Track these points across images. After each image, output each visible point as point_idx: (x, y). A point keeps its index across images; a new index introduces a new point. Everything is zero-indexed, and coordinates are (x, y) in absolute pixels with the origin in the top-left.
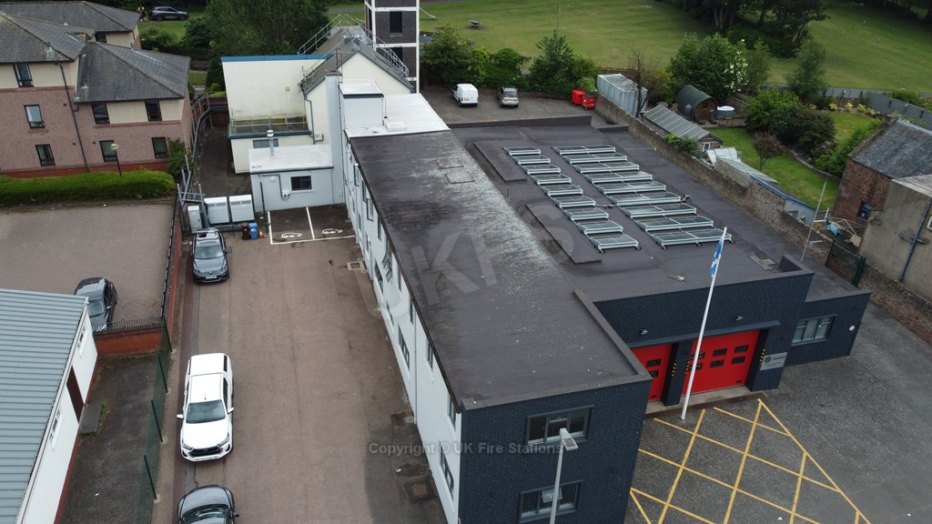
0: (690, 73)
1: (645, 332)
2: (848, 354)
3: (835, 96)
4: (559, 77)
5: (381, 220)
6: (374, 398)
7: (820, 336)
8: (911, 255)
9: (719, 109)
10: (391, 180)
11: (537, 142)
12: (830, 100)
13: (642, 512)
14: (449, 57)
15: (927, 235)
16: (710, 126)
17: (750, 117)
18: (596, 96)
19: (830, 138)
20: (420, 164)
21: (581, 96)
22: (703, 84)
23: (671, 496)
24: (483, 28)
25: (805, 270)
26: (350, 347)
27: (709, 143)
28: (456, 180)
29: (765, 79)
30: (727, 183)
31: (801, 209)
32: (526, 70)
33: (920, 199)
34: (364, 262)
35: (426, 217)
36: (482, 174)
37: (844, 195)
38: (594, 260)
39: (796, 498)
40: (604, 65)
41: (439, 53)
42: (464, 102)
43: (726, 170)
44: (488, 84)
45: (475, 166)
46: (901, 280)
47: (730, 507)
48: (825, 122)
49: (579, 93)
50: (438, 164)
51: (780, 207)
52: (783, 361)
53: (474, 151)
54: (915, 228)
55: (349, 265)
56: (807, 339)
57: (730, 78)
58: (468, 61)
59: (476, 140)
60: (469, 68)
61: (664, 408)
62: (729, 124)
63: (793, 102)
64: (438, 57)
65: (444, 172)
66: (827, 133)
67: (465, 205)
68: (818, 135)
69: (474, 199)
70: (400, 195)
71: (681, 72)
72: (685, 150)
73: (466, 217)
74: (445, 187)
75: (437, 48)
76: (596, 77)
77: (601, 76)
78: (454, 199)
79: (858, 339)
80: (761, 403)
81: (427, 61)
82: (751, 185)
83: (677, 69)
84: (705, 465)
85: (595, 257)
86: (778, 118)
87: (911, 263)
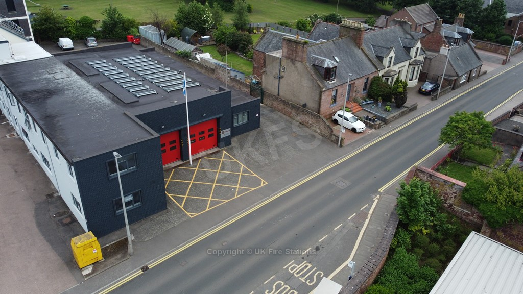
0: (186, 21)
1: (163, 127)
2: (259, 127)
3: (255, 26)
4: (118, 30)
5: (19, 101)
6: (34, 190)
7: (245, 121)
8: (279, 84)
9: (202, 37)
10: (21, 82)
11: (104, 58)
12: (253, 29)
13: (175, 202)
14: (50, 23)
15: (282, 74)
16: (200, 46)
17: (217, 39)
18: (139, 38)
19: (251, 44)
20: (37, 73)
21: (132, 38)
22: (193, 26)
23: (187, 193)
24: (71, 9)
25: (228, 90)
26: (16, 172)
27: (197, 52)
28: (59, 78)
29: (222, 21)
30: (206, 68)
31: (238, 74)
32: (98, 27)
33: (277, 59)
34: (17, 133)
35: (44, 96)
36: (74, 74)
37: (255, 65)
38: (135, 101)
39: (239, 181)
40: (141, 22)
41: (43, 22)
42: (65, 48)
43: (204, 62)
44: (78, 37)
45: (70, 70)
46: (278, 95)
47: (212, 191)
48: (247, 37)
49: (130, 37)
50: (48, 72)
51: (229, 75)
52: (230, 132)
53: (69, 65)
54: (278, 72)
55: (7, 136)
56: (240, 123)
57: (205, 22)
58: (63, 25)
59: (70, 60)
60: (65, 30)
61: (183, 163)
62: (208, 44)
63: (234, 30)
64: (44, 24)
65: (52, 75)
66: (249, 42)
67: (66, 87)
68: (245, 43)
69: (70, 84)
70: (28, 88)
71: (181, 21)
72: (186, 56)
73: (66, 93)
74: (54, 81)
75: (42, 20)
76: (138, 28)
77: (141, 27)
78: (59, 86)
79: (261, 120)
80: (224, 152)
81: (37, 27)
82: (216, 67)
83: (179, 20)
84: (202, 179)
85: (136, 99)
86: (228, 38)
87: (280, 87)
